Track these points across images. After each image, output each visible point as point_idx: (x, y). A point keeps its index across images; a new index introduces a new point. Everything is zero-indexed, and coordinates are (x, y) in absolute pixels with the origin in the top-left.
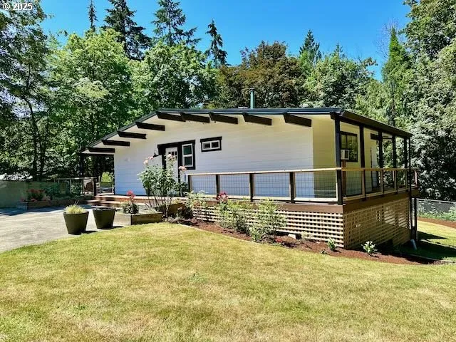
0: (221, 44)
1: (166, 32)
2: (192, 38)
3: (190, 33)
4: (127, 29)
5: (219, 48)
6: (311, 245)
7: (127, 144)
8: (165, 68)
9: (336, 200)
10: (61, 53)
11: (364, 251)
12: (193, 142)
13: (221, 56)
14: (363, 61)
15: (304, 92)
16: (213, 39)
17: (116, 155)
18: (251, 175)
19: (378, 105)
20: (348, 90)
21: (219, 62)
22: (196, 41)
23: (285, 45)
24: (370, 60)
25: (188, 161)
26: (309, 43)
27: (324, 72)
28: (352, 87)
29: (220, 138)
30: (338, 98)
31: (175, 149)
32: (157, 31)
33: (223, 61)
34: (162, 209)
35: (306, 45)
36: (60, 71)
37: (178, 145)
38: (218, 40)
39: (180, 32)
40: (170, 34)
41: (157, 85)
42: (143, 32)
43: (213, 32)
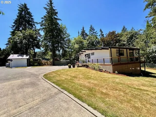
0: (103, 33)
1: (91, 33)
2: (96, 33)
3: (96, 32)
4: (84, 34)
5: (102, 33)
6: (105, 71)
7: (81, 55)
8: (89, 40)
9: (111, 63)
10: (73, 41)
11: (115, 73)
12: (90, 54)
13: (103, 35)
14: (139, 30)
15: (121, 40)
16: (101, 32)
17: (79, 57)
18: (97, 59)
19: (142, 41)
20: (134, 38)
21: (102, 37)
22: (97, 33)
23: (115, 31)
24: (141, 30)
25: (89, 57)
26: (124, 28)
27: (127, 35)
28: (135, 37)
29: (94, 53)
30: (131, 40)
31: (87, 55)
32: (90, 33)
33: (103, 36)
34: (83, 65)
35: (123, 29)
36: (72, 44)
37: (88, 54)
38: (102, 32)
39: (94, 32)
40: (92, 33)
41: (88, 43)
42: (87, 34)
43: (101, 31)
